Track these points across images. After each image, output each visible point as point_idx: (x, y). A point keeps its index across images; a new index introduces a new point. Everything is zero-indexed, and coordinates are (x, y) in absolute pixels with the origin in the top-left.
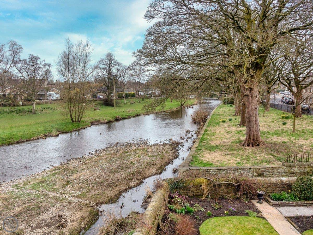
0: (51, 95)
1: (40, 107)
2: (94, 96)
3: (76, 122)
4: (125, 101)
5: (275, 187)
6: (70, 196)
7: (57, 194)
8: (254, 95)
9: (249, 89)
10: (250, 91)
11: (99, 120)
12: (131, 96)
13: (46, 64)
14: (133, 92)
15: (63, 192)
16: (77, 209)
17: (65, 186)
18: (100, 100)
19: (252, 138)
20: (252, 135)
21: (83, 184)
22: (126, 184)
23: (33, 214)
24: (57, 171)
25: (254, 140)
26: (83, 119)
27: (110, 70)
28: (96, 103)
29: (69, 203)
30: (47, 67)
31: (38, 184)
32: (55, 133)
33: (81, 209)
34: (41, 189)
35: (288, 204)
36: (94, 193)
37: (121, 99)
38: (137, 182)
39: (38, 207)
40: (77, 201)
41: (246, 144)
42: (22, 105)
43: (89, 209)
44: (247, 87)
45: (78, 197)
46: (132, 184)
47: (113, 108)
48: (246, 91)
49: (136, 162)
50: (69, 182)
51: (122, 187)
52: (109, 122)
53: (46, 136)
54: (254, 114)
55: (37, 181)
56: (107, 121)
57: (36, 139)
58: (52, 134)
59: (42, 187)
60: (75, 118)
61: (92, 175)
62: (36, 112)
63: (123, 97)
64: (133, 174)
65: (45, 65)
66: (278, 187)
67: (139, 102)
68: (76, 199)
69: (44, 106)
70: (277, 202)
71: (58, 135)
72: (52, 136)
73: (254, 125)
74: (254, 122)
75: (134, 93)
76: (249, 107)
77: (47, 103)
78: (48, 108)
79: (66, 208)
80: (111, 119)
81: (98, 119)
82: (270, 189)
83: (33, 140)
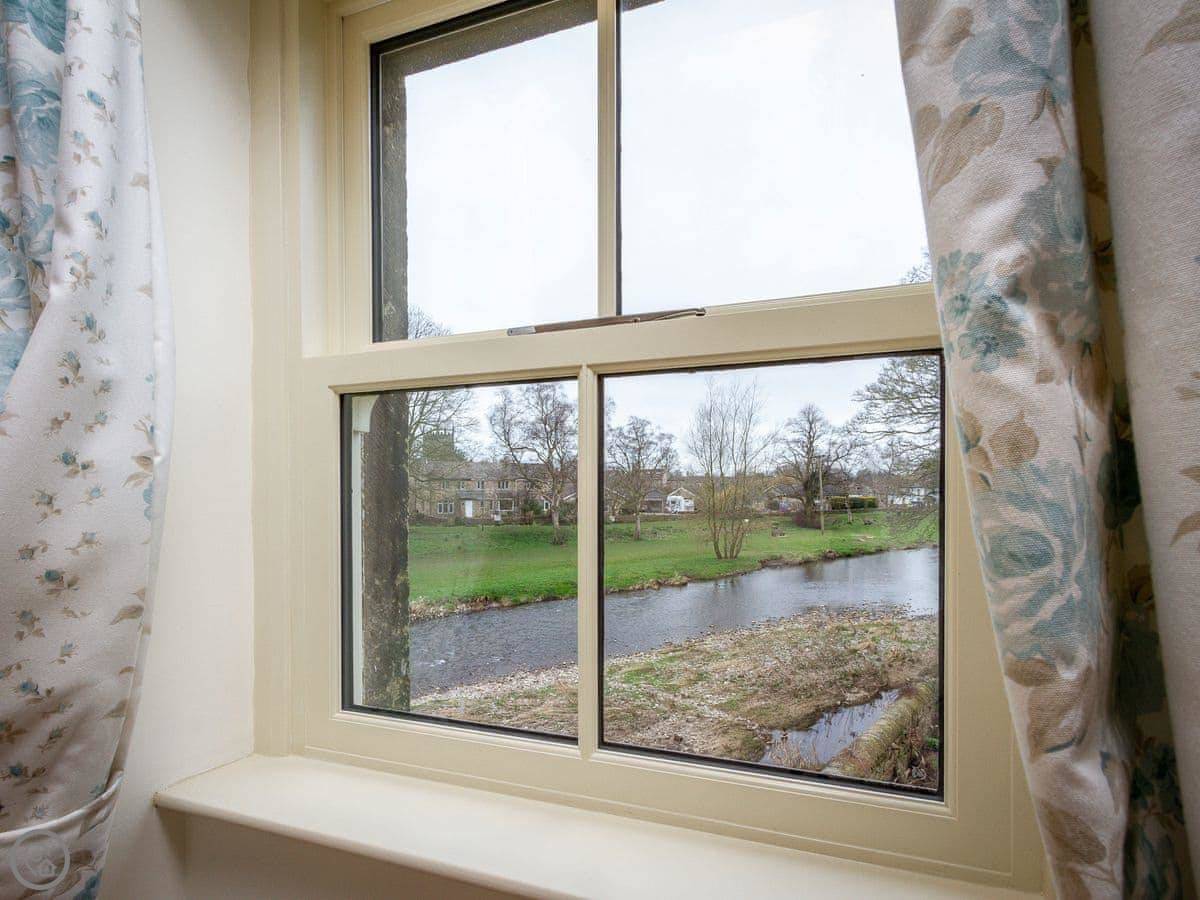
0: (673, 502)
1: (650, 527)
3: (726, 557)
4: (850, 516)
6: (702, 703)
7: (675, 696)
11: (781, 557)
12: (866, 506)
13: (663, 434)
14: (871, 496)
15: (687, 694)
16: (716, 730)
17: (691, 683)
18: (787, 513)
21: (732, 685)
22: (836, 696)
23: (624, 727)
24: (677, 653)
26: (742, 554)
27: (811, 443)
28: (777, 520)
29: (698, 716)
30: (667, 441)
31: (638, 673)
32: (677, 578)
33: (725, 732)
34: (642, 684)
36: (756, 704)
37: (840, 513)
38: (863, 693)
39: (634, 715)
40: (716, 716)
42: (615, 522)
43: (742, 735)
45: (720, 707)
46: (850, 697)
47: (818, 531)
49: (866, 651)
50: (701, 677)
51: (827, 702)
52: (806, 563)
53: (660, 585)
55: (636, 668)
56: (800, 559)
57: (639, 590)
58: (673, 581)
59: (646, 679)
60: (726, 551)
61: (755, 668)
62: (642, 536)
63: (843, 507)
64: (854, 675)
65: (662, 437)
67: (886, 519)
68: (715, 711)
69: (658, 524)
71: (685, 584)
72: (673, 585)
75: (874, 499)
77: (665, 518)
78: (667, 529)
79: (691, 725)
80: (810, 555)
81: (777, 554)
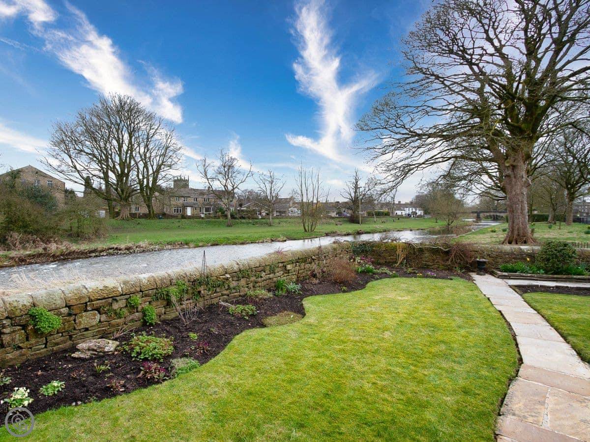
0: (292, 211)
1: (277, 221)
2: (339, 213)
3: (309, 231)
4: (375, 219)
5: (509, 258)
8: (519, 174)
9: (511, 167)
10: (513, 169)
11: (336, 232)
12: (384, 215)
19: (516, 232)
20: (516, 228)
25: (518, 235)
26: (316, 230)
27: (357, 182)
28: (340, 219)
32: (282, 238)
35: (524, 276)
37: (371, 217)
41: (507, 241)
42: (261, 219)
44: (507, 165)
47: (357, 224)
48: (506, 170)
52: (348, 235)
53: (273, 241)
54: (519, 200)
56: (345, 233)
57: (261, 242)
60: (309, 228)
62: (272, 224)
63: (373, 215)
66: (514, 258)
67: (394, 221)
69: (282, 220)
70: (506, 274)
71: (285, 241)
72: (279, 241)
73: (518, 216)
74: (519, 211)
75: (388, 212)
76: (511, 192)
78: (286, 222)
80: (350, 231)
81: (334, 231)
82: (501, 260)
83: (258, 242)
